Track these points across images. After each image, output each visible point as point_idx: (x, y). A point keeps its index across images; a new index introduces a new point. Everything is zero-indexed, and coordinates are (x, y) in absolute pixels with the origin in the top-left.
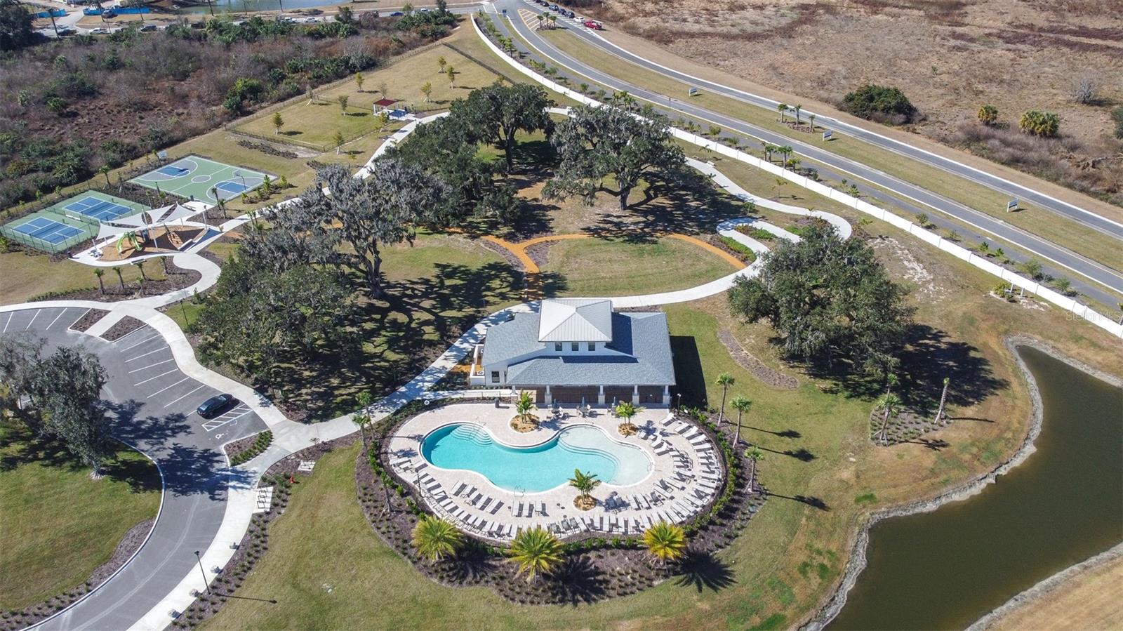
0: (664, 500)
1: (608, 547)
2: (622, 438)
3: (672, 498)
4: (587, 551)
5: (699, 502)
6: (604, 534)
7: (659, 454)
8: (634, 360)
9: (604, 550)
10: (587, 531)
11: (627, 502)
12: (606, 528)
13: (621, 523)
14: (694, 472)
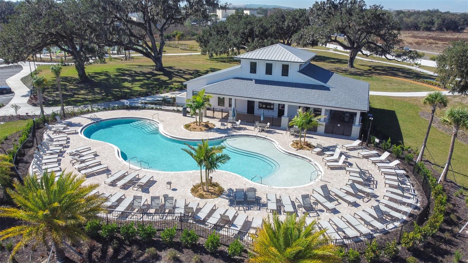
0: (322, 211)
1: (197, 249)
2: (293, 151)
3: (335, 211)
4: (161, 246)
5: (379, 225)
6: (204, 230)
7: (333, 168)
8: (328, 89)
9: (191, 252)
11: (264, 200)
13: (239, 222)
14: (376, 192)
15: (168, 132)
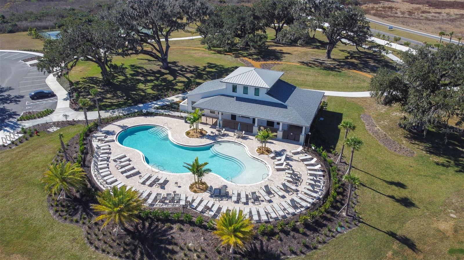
2: (257, 155)
5: (291, 210)
7: (278, 170)
8: (286, 107)
10: (184, 207)
11: (230, 194)
12: (200, 209)
13: (215, 209)
14: (299, 188)
15: (175, 139)
